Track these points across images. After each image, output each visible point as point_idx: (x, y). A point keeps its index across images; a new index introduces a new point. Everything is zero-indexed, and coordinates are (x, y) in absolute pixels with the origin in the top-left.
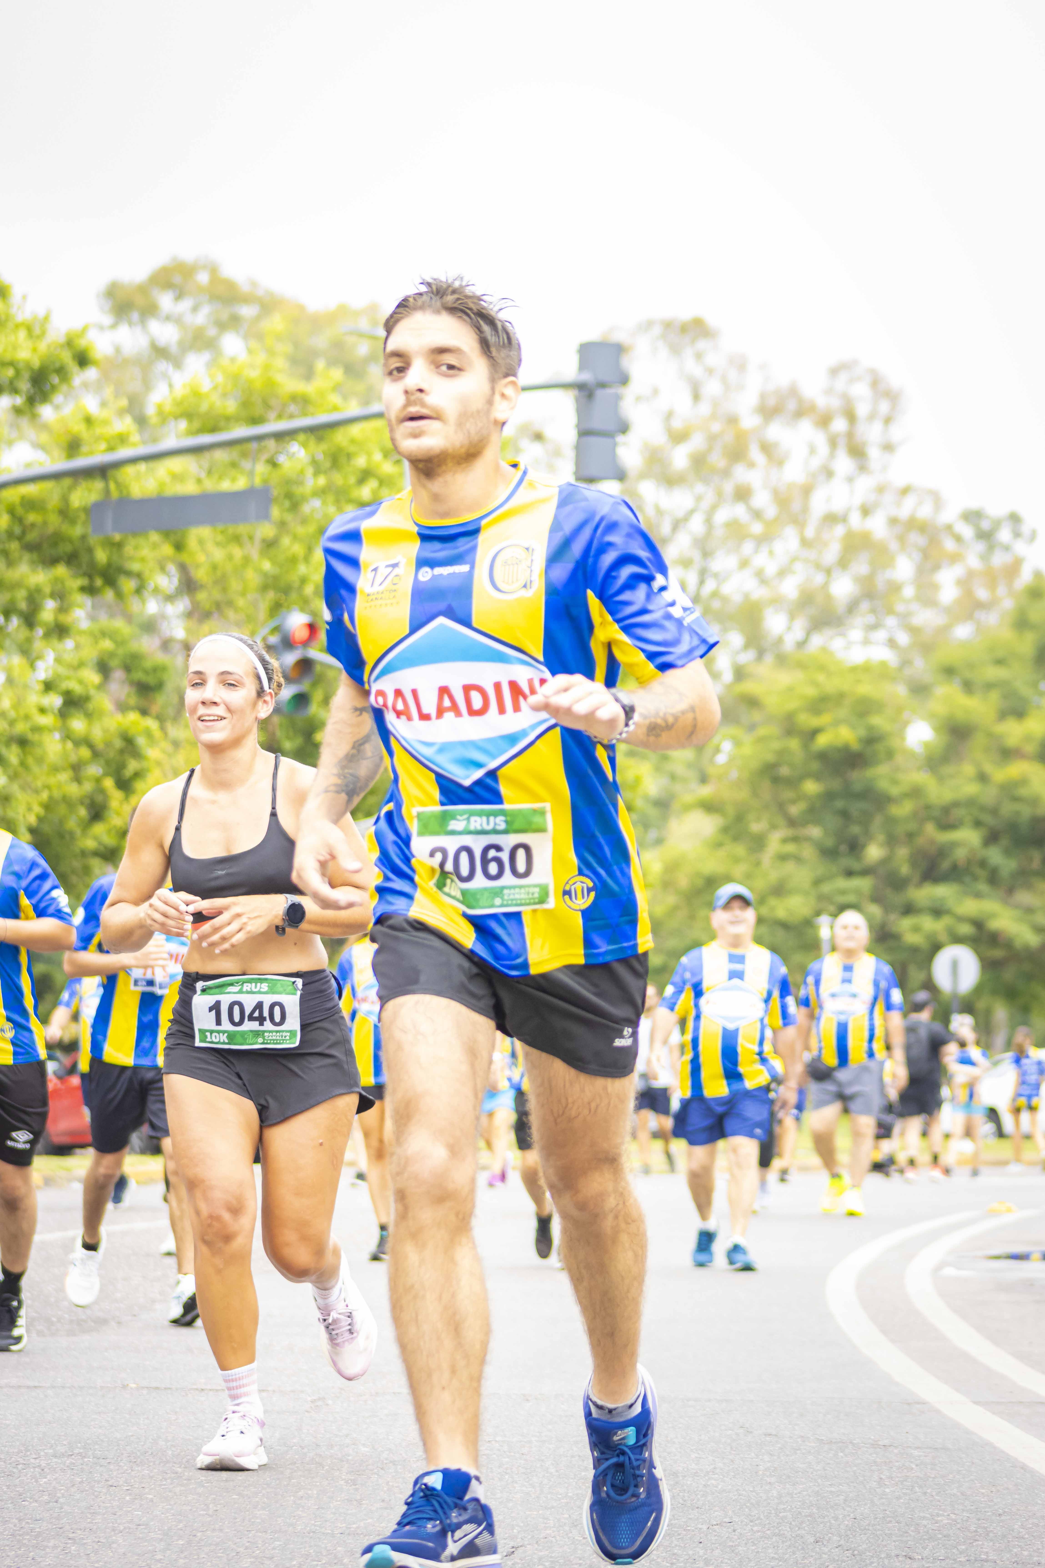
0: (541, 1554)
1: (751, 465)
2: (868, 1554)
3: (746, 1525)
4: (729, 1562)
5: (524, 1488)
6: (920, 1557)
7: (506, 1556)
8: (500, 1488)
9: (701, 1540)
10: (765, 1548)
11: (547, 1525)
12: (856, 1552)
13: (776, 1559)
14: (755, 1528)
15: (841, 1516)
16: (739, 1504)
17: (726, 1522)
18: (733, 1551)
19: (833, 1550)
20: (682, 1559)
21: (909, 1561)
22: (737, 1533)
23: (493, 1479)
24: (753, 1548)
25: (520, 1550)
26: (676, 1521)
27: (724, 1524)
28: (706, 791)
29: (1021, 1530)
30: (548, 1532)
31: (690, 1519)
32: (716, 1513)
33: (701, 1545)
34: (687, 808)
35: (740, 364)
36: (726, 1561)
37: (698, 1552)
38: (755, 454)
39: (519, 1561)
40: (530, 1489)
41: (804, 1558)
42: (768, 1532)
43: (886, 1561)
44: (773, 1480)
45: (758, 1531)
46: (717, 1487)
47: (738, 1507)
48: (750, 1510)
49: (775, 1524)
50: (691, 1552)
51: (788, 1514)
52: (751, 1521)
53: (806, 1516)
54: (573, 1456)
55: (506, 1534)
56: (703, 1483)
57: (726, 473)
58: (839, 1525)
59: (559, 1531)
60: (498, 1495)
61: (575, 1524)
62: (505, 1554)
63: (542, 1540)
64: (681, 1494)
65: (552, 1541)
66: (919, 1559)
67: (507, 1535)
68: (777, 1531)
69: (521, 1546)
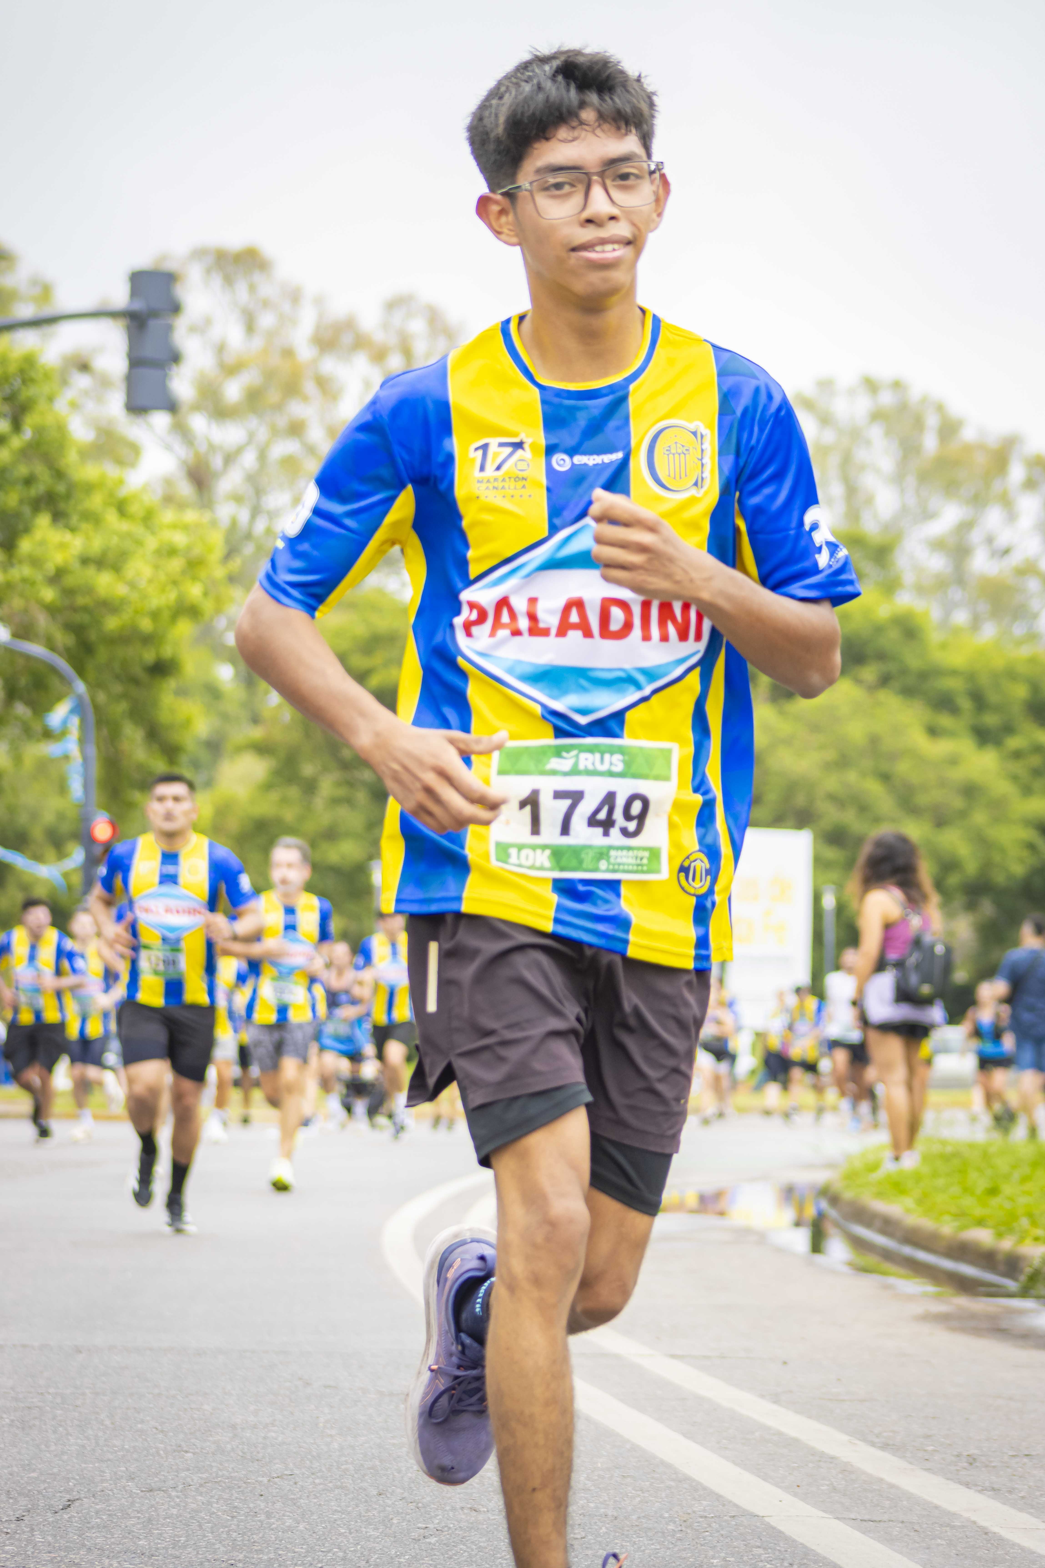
0: (98, 1507)
1: (305, 399)
2: (433, 1506)
3: (308, 1478)
4: (291, 1515)
5: (79, 1441)
6: (486, 1510)
7: (62, 1509)
8: (54, 1440)
9: (262, 1493)
10: (327, 1501)
11: (104, 1478)
12: (420, 1505)
13: (339, 1512)
14: (317, 1481)
15: (404, 1469)
16: (299, 1456)
17: (287, 1475)
18: (295, 1504)
19: (397, 1503)
20: (242, 1512)
21: (474, 1514)
22: (298, 1486)
23: (47, 1431)
24: (315, 1500)
25: (77, 1503)
26: (236, 1474)
27: (285, 1477)
28: (257, 733)
29: (587, 1482)
30: (104, 1485)
31: (250, 1471)
32: (277, 1465)
33: (262, 1498)
34: (240, 749)
35: (295, 296)
36: (288, 1514)
37: (260, 1506)
38: (309, 387)
39: (75, 1515)
40: (85, 1442)
41: (367, 1511)
42: (330, 1485)
43: (451, 1514)
44: (333, 1432)
45: (320, 1484)
46: (276, 1439)
47: (299, 1459)
48: (311, 1462)
49: (337, 1477)
50: (251, 1505)
51: (351, 1466)
52: (313, 1474)
53: (369, 1469)
54: (128, 1408)
55: (62, 1487)
56: (263, 1435)
57: (279, 407)
58: (402, 1477)
59: (116, 1484)
60: (53, 1448)
61: (133, 1476)
62: (61, 1507)
63: (99, 1493)
64: (240, 1446)
65: (109, 1494)
66: (484, 1511)
67: (62, 1489)
68: (339, 1483)
69: (77, 1499)
